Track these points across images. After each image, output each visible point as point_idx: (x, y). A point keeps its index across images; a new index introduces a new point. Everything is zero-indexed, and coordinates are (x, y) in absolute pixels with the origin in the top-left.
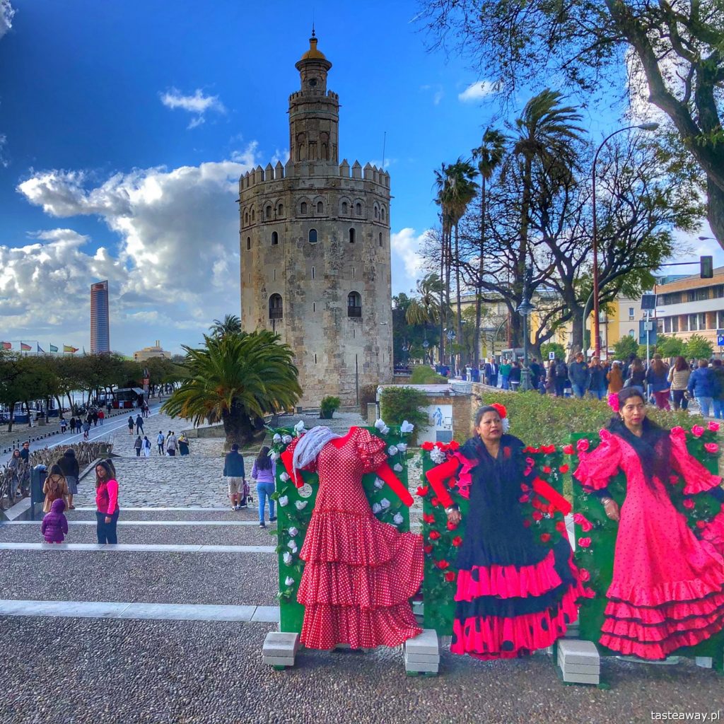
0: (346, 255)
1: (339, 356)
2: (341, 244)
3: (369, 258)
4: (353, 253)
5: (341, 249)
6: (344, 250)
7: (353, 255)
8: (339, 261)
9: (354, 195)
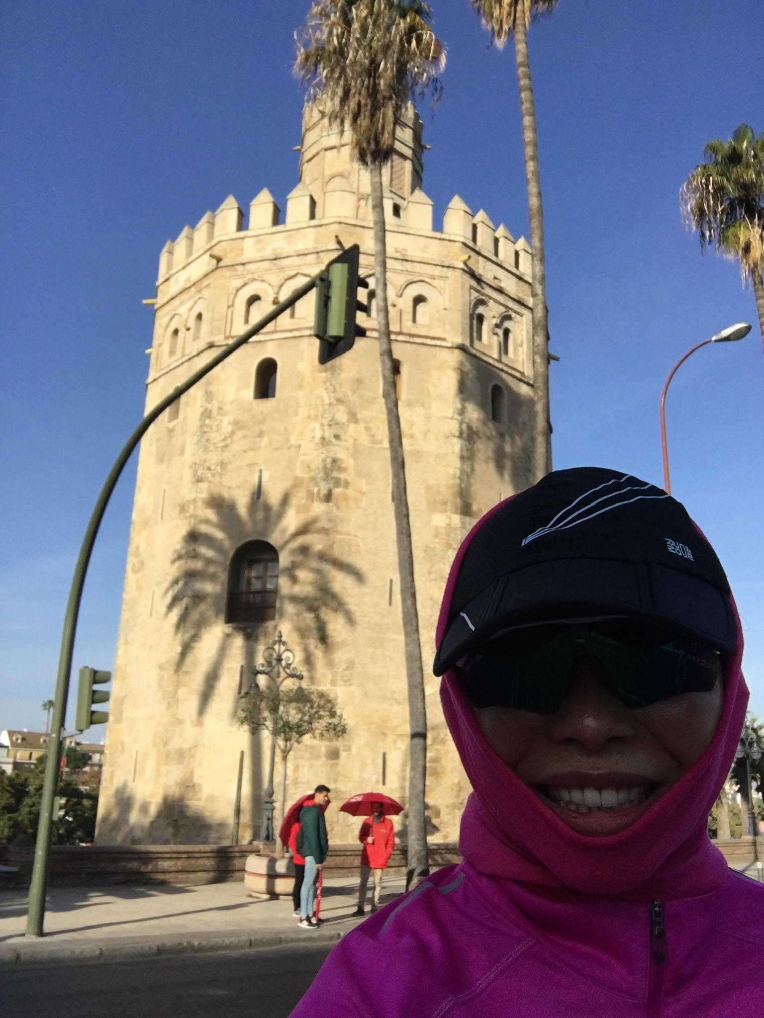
0: (239, 434)
1: (181, 755)
2: (227, 408)
3: (318, 434)
4: (264, 428)
5: (226, 420)
6: (236, 423)
7: (261, 435)
8: (213, 458)
9: (282, 269)
